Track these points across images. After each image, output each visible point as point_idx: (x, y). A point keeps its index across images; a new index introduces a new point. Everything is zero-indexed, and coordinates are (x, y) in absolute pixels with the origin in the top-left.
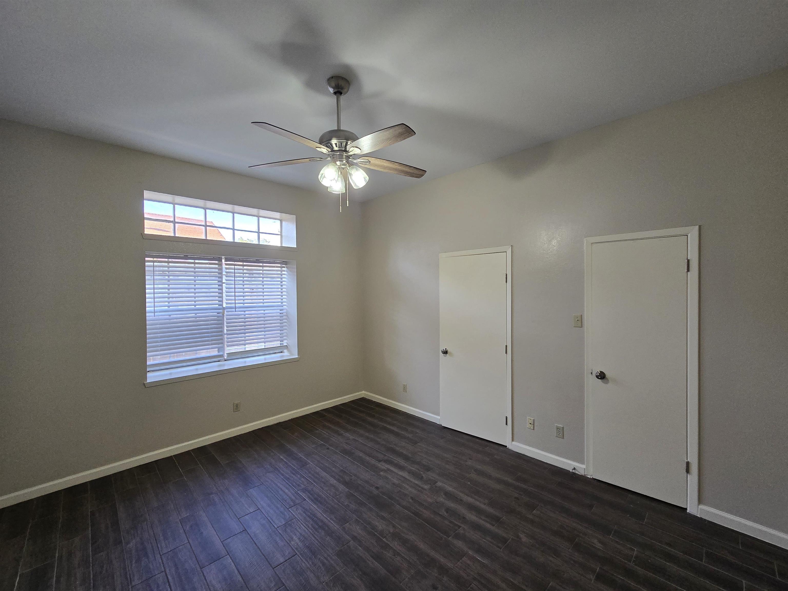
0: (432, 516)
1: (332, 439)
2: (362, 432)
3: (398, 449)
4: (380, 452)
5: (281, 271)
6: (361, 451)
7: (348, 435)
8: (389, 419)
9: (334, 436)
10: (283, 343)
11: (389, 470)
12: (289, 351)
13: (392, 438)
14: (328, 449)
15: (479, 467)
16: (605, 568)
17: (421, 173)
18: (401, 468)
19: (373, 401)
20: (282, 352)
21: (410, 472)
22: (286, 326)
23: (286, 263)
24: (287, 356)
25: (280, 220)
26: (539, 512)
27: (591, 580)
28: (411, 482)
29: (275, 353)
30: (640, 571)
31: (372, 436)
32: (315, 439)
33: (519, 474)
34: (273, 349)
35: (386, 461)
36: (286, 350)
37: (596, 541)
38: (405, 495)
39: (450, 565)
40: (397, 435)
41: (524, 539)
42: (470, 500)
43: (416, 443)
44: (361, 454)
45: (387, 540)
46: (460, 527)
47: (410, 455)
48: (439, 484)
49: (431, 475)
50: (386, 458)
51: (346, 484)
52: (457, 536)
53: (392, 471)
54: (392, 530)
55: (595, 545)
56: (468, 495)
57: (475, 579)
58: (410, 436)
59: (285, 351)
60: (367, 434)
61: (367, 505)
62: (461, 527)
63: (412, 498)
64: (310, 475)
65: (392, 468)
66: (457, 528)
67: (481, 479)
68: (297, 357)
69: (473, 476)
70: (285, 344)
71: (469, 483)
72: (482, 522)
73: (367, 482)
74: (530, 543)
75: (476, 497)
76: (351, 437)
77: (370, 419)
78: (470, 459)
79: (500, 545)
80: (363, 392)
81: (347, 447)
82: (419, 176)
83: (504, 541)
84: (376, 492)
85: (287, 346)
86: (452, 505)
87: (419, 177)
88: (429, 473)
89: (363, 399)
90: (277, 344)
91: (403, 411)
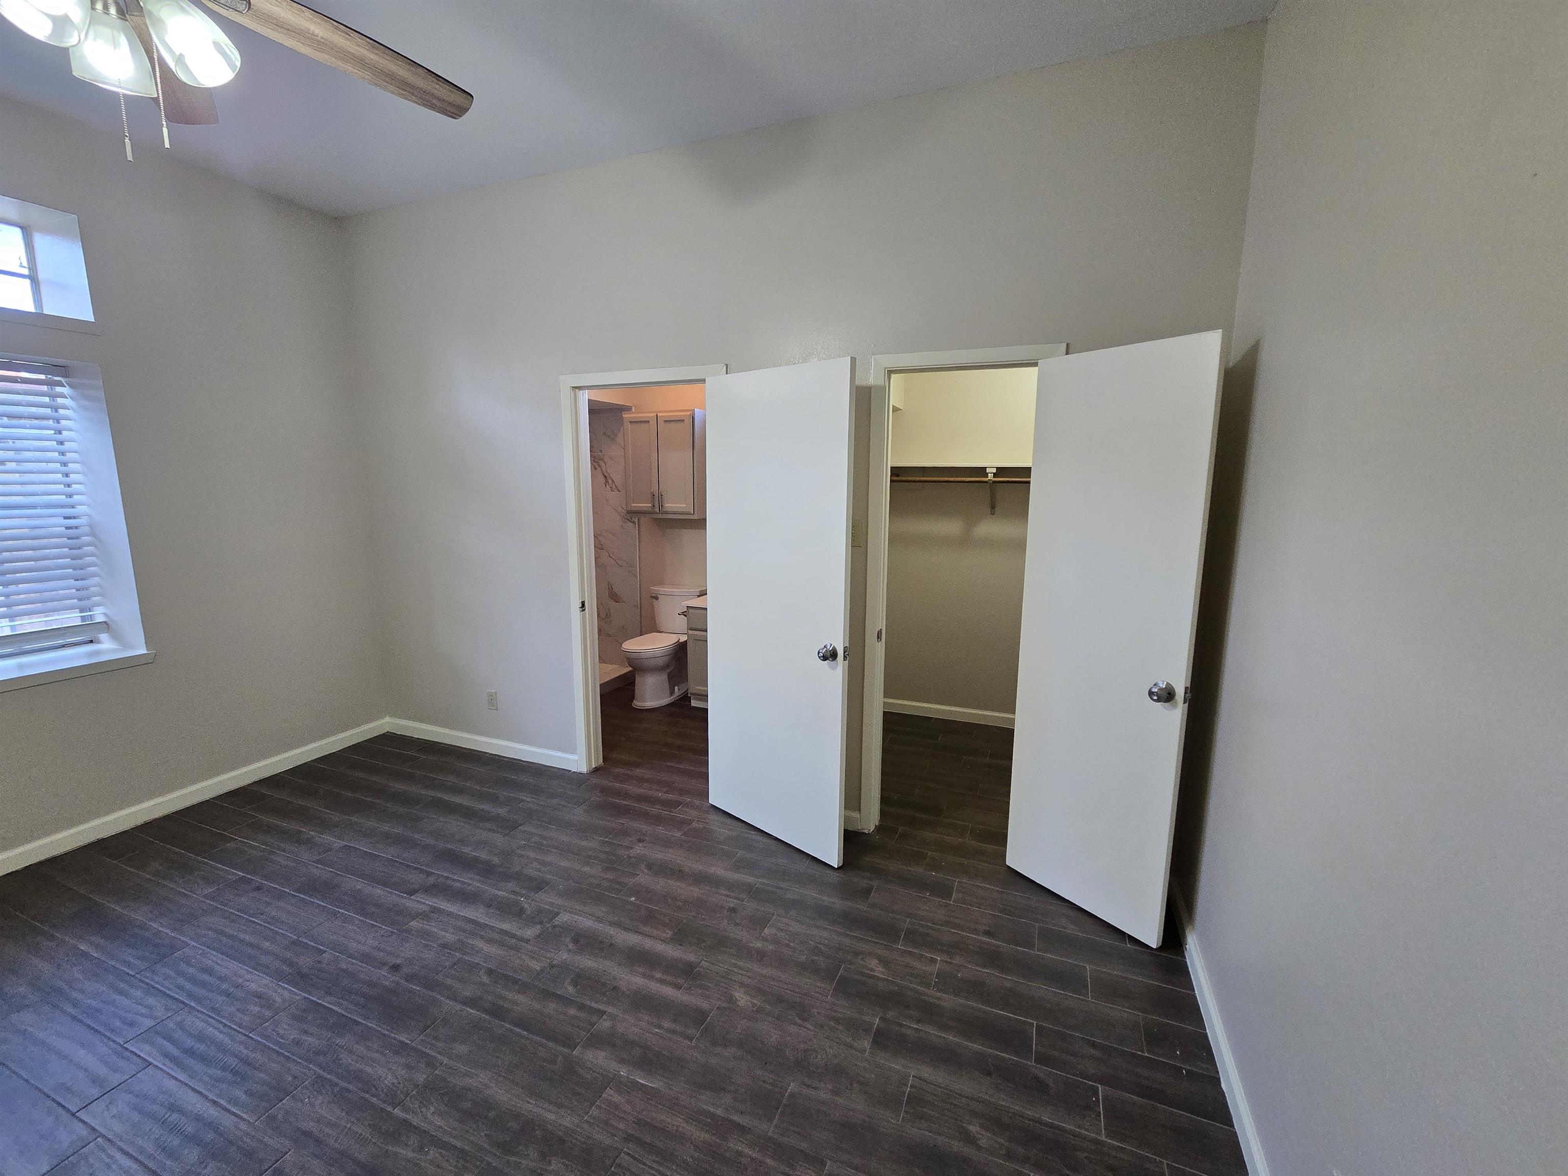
0: (536, 1006)
1: (278, 859)
2: (370, 823)
3: (466, 850)
4: (416, 868)
5: (53, 396)
6: (361, 876)
7: (327, 838)
8: (451, 779)
9: (284, 851)
10: (91, 615)
11: (435, 910)
12: (116, 636)
13: (454, 825)
14: (258, 889)
15: (660, 856)
16: (890, 1015)
17: (459, 99)
18: (468, 897)
19: (413, 737)
20: (91, 642)
21: (493, 904)
22: (94, 565)
23: (63, 370)
24: (113, 651)
25: (21, 227)
26: (773, 931)
27: (864, 1051)
28: (491, 928)
29: (63, 646)
30: (948, 1001)
31: (398, 830)
32: (219, 869)
33: (741, 853)
34: (56, 633)
35: (429, 890)
36: (107, 634)
37: (873, 963)
38: (474, 966)
39: (568, 1121)
40: (468, 814)
41: (742, 998)
42: (632, 939)
43: (515, 826)
44: (359, 885)
45: (406, 1110)
46: (601, 1013)
47: (496, 860)
48: (564, 918)
49: (546, 899)
50: (431, 880)
51: (301, 979)
52: (597, 1041)
53: (440, 911)
54: (421, 1078)
55: (874, 971)
56: (626, 929)
57: (629, 1138)
58: (502, 811)
59: (103, 637)
60: (386, 827)
61: (358, 1023)
62: (605, 1012)
63: (490, 972)
64: (181, 981)
65: (444, 905)
66: (594, 1018)
67: (660, 884)
68: (146, 652)
69: (644, 878)
70: (100, 619)
71: (633, 899)
72: (654, 987)
73: (366, 958)
74: (754, 1005)
75: (646, 929)
76: (338, 843)
77: (398, 786)
78: (640, 841)
79: (690, 1032)
80: (387, 719)
81: (320, 872)
82: (453, 110)
83: (699, 1017)
84: (386, 978)
85: (105, 622)
86: (587, 962)
87: (455, 114)
88: (541, 896)
89: (388, 738)
90: (73, 618)
91: (491, 754)
